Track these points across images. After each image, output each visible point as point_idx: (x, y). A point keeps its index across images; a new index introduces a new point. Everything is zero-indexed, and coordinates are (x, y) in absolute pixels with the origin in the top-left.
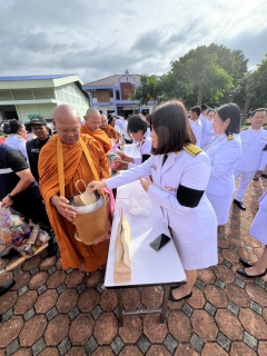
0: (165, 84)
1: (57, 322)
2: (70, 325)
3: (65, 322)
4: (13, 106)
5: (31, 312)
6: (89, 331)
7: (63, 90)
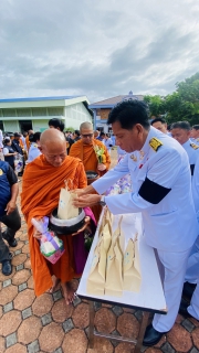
0: (169, 103)
1: (30, 323)
2: (41, 329)
3: (38, 325)
4: (30, 121)
5: (10, 306)
6: (58, 342)
7: (72, 109)
